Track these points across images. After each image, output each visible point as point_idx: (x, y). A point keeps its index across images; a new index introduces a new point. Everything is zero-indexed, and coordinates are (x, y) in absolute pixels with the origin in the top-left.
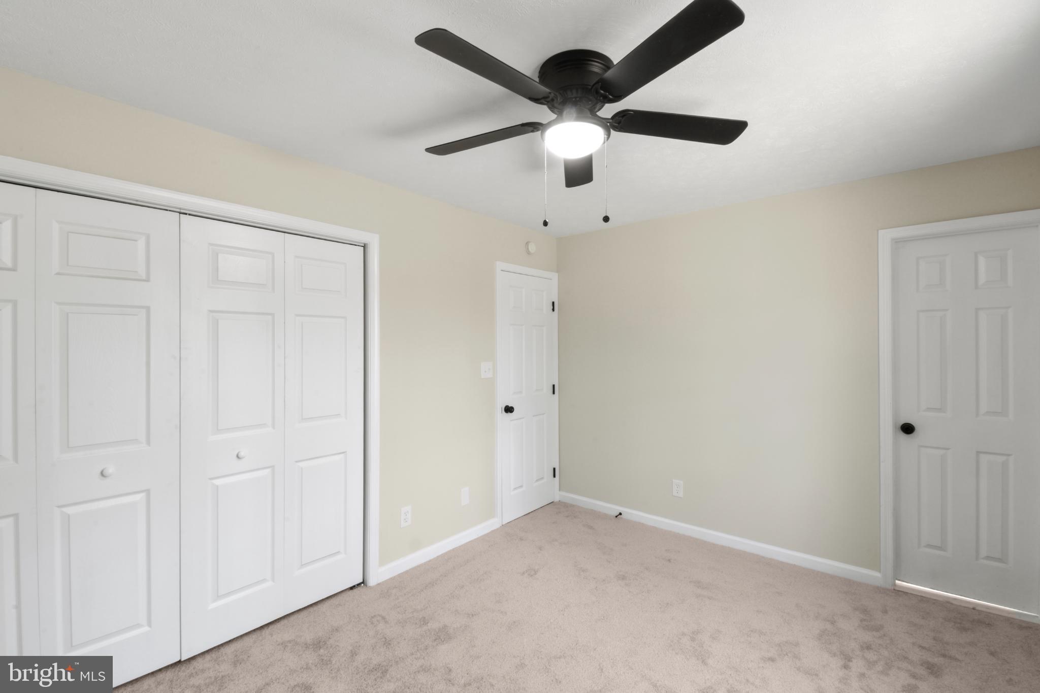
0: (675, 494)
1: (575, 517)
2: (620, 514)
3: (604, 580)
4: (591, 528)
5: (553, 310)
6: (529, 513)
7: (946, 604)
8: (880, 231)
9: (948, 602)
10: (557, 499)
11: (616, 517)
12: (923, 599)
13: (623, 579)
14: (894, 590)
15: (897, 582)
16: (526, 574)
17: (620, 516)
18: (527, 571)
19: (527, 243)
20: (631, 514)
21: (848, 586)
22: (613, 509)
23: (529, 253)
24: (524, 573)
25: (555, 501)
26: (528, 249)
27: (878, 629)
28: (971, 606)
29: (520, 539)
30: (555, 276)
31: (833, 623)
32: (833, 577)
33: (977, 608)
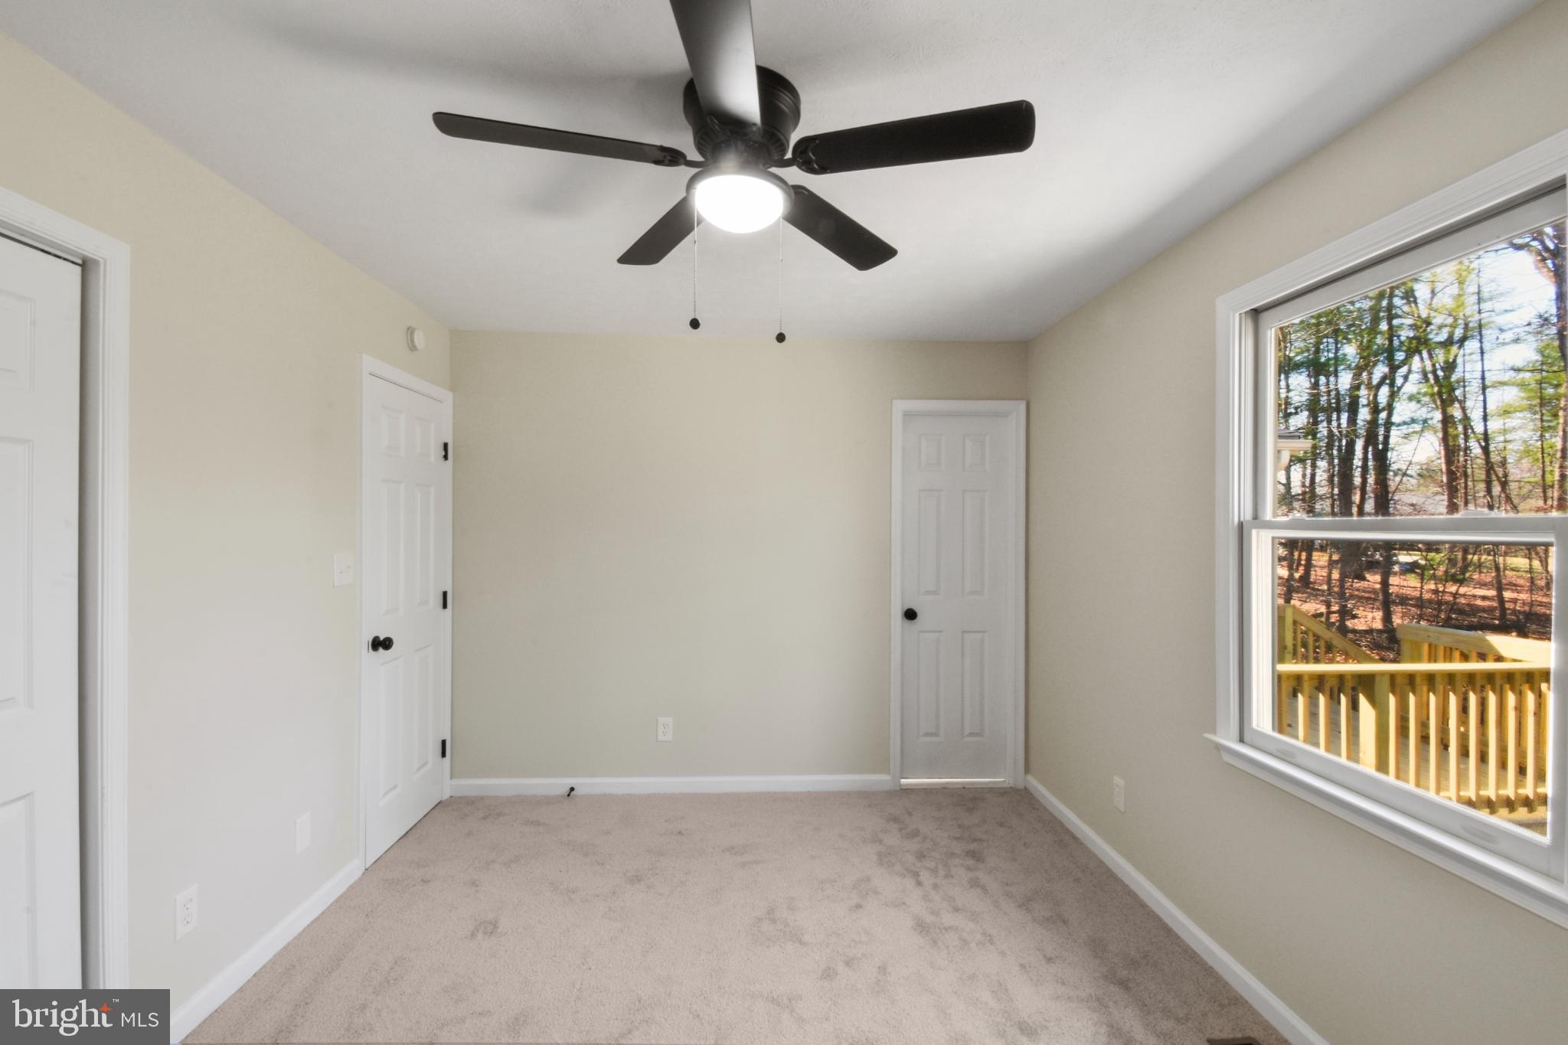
0: (661, 737)
1: (499, 815)
2: (572, 789)
3: (614, 893)
4: (538, 823)
5: (446, 457)
6: (407, 833)
7: (944, 789)
8: (894, 401)
9: (945, 788)
10: (446, 796)
11: (569, 795)
12: (927, 791)
13: (639, 881)
14: (902, 789)
15: (903, 781)
16: (480, 936)
17: (572, 793)
18: (476, 928)
19: (410, 331)
20: (586, 785)
21: (868, 798)
22: (558, 785)
23: (413, 347)
24: (473, 935)
25: (443, 799)
26: (412, 341)
27: (916, 833)
28: (961, 787)
29: (422, 880)
30: (449, 397)
31: (881, 842)
32: (849, 794)
33: (966, 786)
